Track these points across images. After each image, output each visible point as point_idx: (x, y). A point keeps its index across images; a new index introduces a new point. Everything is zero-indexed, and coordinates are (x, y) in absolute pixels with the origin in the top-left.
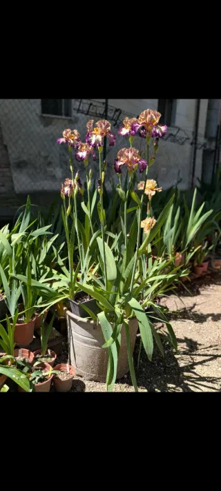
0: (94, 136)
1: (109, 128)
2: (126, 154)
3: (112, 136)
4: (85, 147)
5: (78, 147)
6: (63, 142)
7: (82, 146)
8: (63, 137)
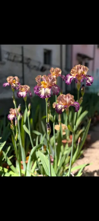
0: (43, 89)
1: (55, 82)
2: (65, 99)
3: (56, 88)
4: (24, 89)
5: (19, 89)
6: (7, 85)
7: (22, 88)
8: (7, 82)
